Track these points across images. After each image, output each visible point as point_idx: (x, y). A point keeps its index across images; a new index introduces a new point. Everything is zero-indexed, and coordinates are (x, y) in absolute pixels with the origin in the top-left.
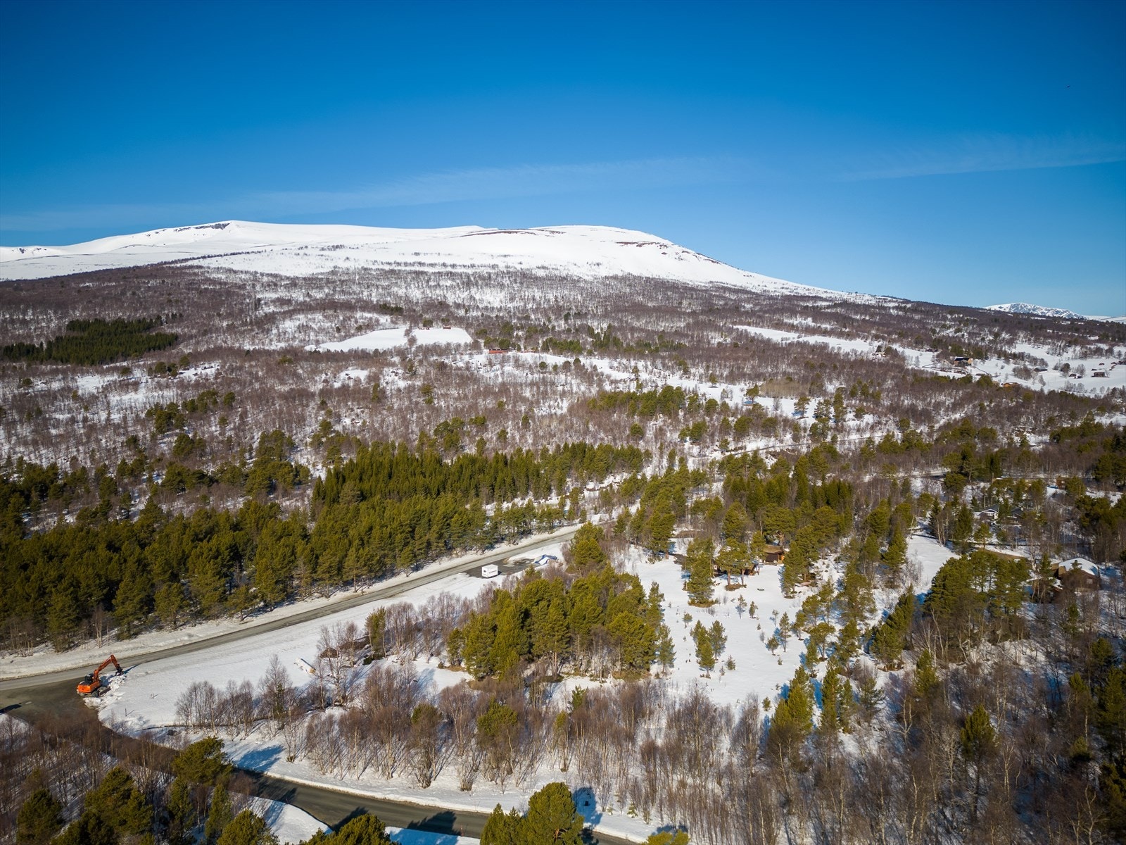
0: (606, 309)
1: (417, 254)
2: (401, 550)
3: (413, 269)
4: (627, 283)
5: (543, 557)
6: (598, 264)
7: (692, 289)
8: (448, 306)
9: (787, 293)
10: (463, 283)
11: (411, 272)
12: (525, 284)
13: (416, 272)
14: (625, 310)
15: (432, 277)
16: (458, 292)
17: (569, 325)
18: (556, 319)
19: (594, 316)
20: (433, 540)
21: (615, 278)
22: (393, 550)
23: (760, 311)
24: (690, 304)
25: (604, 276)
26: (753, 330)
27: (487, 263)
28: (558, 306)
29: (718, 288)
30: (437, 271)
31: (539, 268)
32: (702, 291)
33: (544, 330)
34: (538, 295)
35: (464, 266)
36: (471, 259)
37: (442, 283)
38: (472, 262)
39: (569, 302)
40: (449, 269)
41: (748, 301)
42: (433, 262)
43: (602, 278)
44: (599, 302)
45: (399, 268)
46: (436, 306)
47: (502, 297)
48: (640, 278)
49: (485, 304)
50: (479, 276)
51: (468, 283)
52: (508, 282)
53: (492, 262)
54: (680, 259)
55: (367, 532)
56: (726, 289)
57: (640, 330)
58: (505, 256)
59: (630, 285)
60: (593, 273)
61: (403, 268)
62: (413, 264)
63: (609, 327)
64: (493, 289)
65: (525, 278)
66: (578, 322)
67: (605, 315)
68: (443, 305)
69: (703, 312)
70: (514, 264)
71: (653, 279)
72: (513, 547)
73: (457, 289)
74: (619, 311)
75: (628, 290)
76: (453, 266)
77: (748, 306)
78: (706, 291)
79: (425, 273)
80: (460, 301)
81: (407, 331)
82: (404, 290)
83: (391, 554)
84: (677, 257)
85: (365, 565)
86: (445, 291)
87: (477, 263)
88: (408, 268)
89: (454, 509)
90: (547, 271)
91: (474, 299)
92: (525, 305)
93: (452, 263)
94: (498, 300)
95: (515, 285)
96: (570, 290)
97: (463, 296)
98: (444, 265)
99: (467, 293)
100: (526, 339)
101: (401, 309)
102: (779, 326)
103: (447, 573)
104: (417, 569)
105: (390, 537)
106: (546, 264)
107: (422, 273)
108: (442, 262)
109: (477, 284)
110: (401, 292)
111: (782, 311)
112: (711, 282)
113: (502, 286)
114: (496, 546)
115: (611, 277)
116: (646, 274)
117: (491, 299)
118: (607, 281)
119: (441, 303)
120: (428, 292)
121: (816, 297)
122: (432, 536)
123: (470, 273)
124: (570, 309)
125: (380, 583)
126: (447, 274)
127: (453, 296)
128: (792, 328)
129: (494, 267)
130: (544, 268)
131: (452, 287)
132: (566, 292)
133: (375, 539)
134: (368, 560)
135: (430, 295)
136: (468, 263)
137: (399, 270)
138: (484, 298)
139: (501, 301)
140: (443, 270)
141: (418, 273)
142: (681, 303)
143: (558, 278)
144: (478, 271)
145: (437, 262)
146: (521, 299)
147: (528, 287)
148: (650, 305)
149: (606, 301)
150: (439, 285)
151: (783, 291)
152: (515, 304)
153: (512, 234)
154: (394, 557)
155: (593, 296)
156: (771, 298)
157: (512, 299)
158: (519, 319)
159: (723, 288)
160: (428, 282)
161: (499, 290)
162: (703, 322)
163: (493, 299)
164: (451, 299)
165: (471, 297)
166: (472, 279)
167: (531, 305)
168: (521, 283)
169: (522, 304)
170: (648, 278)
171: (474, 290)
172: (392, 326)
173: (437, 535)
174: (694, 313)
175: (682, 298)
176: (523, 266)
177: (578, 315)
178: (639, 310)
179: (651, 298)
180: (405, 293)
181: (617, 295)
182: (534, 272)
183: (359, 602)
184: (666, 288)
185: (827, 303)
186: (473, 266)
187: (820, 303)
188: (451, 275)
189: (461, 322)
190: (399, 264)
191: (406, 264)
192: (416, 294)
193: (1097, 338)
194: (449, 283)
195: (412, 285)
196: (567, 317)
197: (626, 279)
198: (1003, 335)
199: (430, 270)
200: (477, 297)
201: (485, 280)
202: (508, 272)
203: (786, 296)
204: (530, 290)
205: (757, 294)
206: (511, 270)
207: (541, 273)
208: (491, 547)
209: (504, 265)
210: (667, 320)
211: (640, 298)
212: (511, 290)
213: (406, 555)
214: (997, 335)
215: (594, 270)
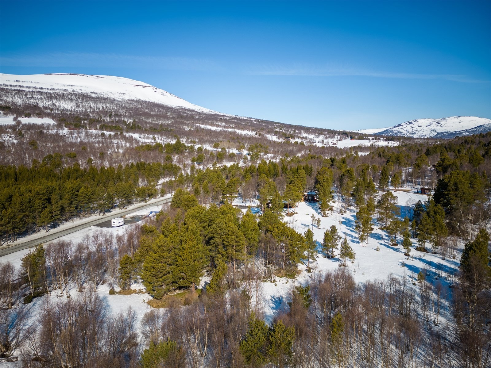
0: (130, 114)
1: (17, 81)
2: (40, 212)
3: (16, 88)
4: (139, 103)
5: (151, 212)
6: (123, 94)
7: (171, 108)
8: (39, 108)
9: (211, 113)
10: (48, 97)
11: (14, 90)
12: (85, 100)
13: (17, 90)
14: (141, 115)
15: (29, 93)
16: (45, 101)
17: (111, 120)
18: (104, 117)
19: (125, 116)
20: (65, 205)
21: (133, 100)
22: (33, 211)
23: (203, 119)
24: (171, 114)
25: (127, 99)
26: (202, 126)
27: (61, 88)
28: (105, 111)
29: (182, 109)
30: (31, 90)
31: (91, 93)
32: (175, 109)
33: (98, 121)
34: (93, 105)
35: (48, 89)
36: (52, 86)
37: (34, 96)
38: (53, 87)
39: (110, 109)
40: (39, 90)
41: (196, 115)
42: (28, 86)
43: (127, 100)
44: (126, 111)
45: (7, 87)
46: (32, 107)
47: (72, 105)
48: (145, 102)
49: (62, 108)
50: (57, 94)
51: (51, 97)
52: (75, 98)
53: (64, 88)
54: (163, 95)
55: (7, 199)
56: (186, 110)
57: (149, 123)
58: (72, 86)
59: (141, 104)
60: (121, 98)
61: (9, 88)
62: (16, 86)
63: (134, 121)
64: (66, 101)
65: (85, 97)
66: (117, 119)
67: (130, 116)
68: (36, 107)
69: (178, 118)
70: (77, 89)
71: (152, 102)
72: (124, 210)
73: (44, 100)
74: (137, 115)
75: (140, 106)
76: (41, 88)
77: (197, 117)
78: (177, 109)
79: (24, 91)
80: (47, 106)
81: (14, 118)
82: (11, 99)
83: (31, 215)
84: (162, 94)
85: (9, 222)
86: (37, 101)
87: (55, 88)
88: (13, 88)
89: (79, 185)
90: (97, 95)
91: (55, 105)
92: (86, 109)
93: (40, 87)
94: (70, 107)
95: (79, 100)
96: (110, 104)
97: (48, 104)
98: (35, 88)
99: (50, 102)
100: (89, 124)
101: (10, 108)
102: (212, 125)
103: (81, 227)
104: (54, 226)
105: (30, 202)
106: (95, 91)
107: (22, 91)
108: (34, 86)
109: (56, 98)
110: (9, 99)
111: (212, 119)
112: (179, 106)
113: (71, 100)
114: (112, 210)
115: (131, 100)
116: (148, 100)
117: (66, 106)
118: (129, 101)
119: (35, 106)
120: (27, 100)
121: (223, 115)
122: (65, 203)
123: (52, 92)
124: (112, 112)
125: (24, 238)
126: (38, 92)
127: (42, 103)
128: (218, 126)
129: (65, 90)
130: (94, 93)
131: (41, 98)
132: (108, 105)
133: (15, 203)
134: (12, 218)
135: (28, 102)
136: (50, 88)
137: (7, 89)
138: (61, 105)
139: (71, 107)
140: (35, 90)
141: (19, 91)
142: (167, 114)
143: (103, 99)
144: (56, 92)
145: (30, 86)
146: (83, 106)
147: (86, 101)
148: (152, 113)
149: (130, 110)
150: (33, 97)
151: (210, 112)
152: (80, 109)
153: (75, 76)
154: (34, 217)
155: (123, 108)
156: (206, 114)
157: (78, 107)
158: (83, 115)
159: (184, 109)
160: (26, 95)
161: (70, 102)
162: (179, 122)
163: (67, 106)
164: (41, 104)
165: (53, 104)
166: (53, 95)
167: (89, 110)
168: (83, 99)
169: (84, 109)
170: (149, 102)
171: (54, 101)
172: (5, 116)
173: (69, 202)
174: (173, 118)
175: (167, 112)
176: (83, 91)
177: (116, 115)
178: (148, 115)
179: (152, 111)
180: (12, 100)
181: (135, 108)
182: (89, 94)
183: (6, 253)
184: (159, 107)
185: (229, 118)
186: (53, 89)
187: (225, 118)
188: (40, 93)
189: (48, 115)
190: (6, 85)
191: (11, 86)
192: (18, 101)
193: (327, 133)
194: (39, 97)
195: (16, 97)
196: (110, 116)
197: (138, 101)
198: (296, 131)
199: (27, 90)
200: (57, 104)
201: (62, 97)
202: (74, 94)
203: (212, 114)
204: (88, 103)
205: (199, 112)
206: (76, 93)
207: (93, 95)
208: (109, 211)
209: (71, 90)
210: (162, 120)
211: (147, 110)
212: (77, 102)
213: (46, 214)
214: (294, 131)
215: (122, 96)
